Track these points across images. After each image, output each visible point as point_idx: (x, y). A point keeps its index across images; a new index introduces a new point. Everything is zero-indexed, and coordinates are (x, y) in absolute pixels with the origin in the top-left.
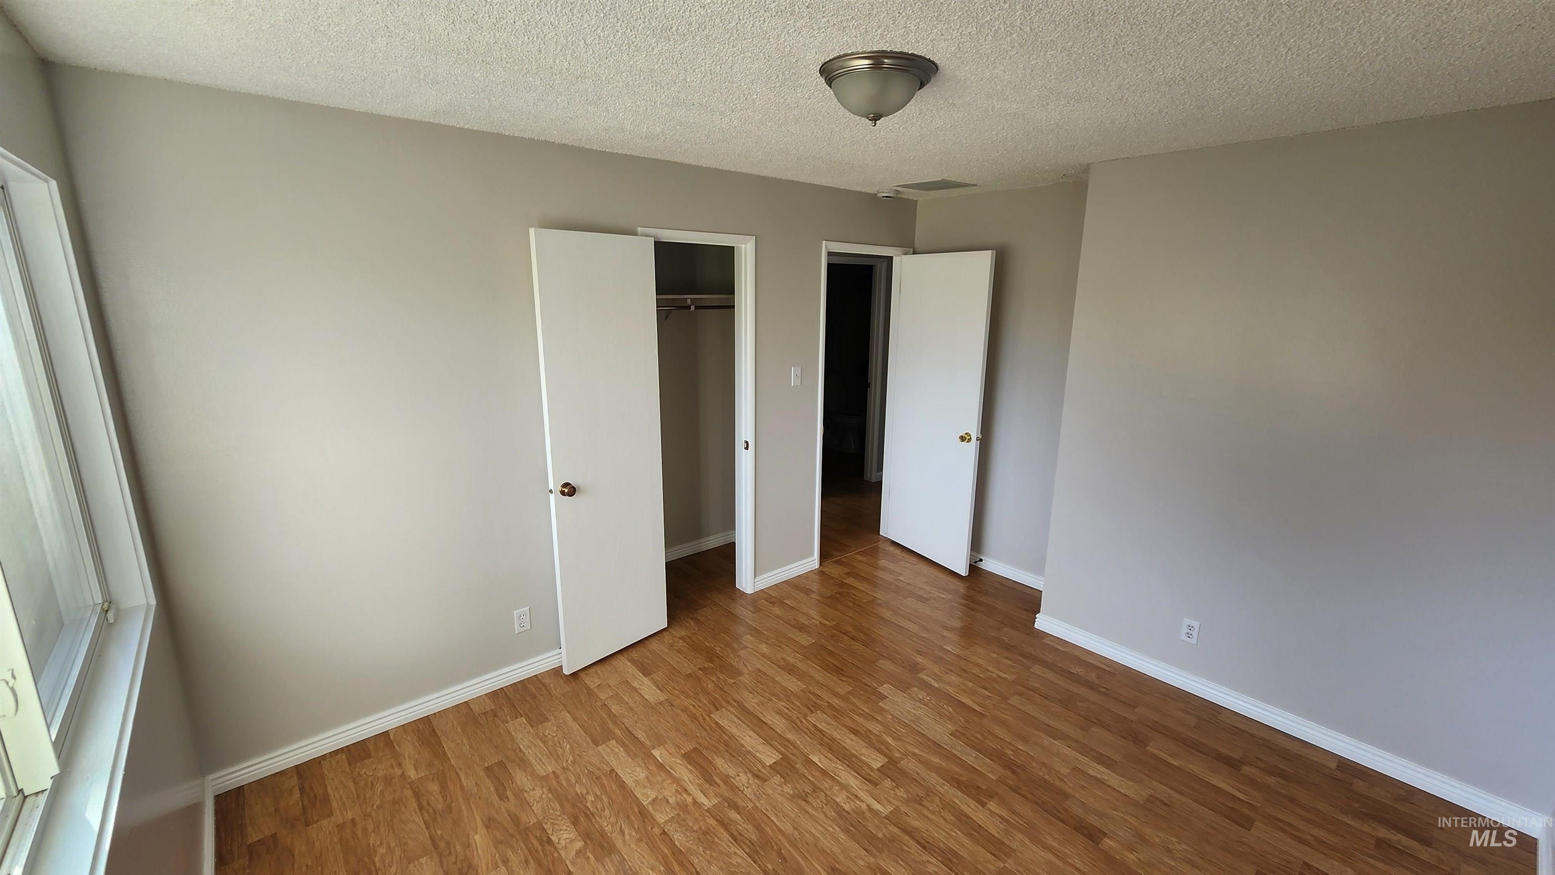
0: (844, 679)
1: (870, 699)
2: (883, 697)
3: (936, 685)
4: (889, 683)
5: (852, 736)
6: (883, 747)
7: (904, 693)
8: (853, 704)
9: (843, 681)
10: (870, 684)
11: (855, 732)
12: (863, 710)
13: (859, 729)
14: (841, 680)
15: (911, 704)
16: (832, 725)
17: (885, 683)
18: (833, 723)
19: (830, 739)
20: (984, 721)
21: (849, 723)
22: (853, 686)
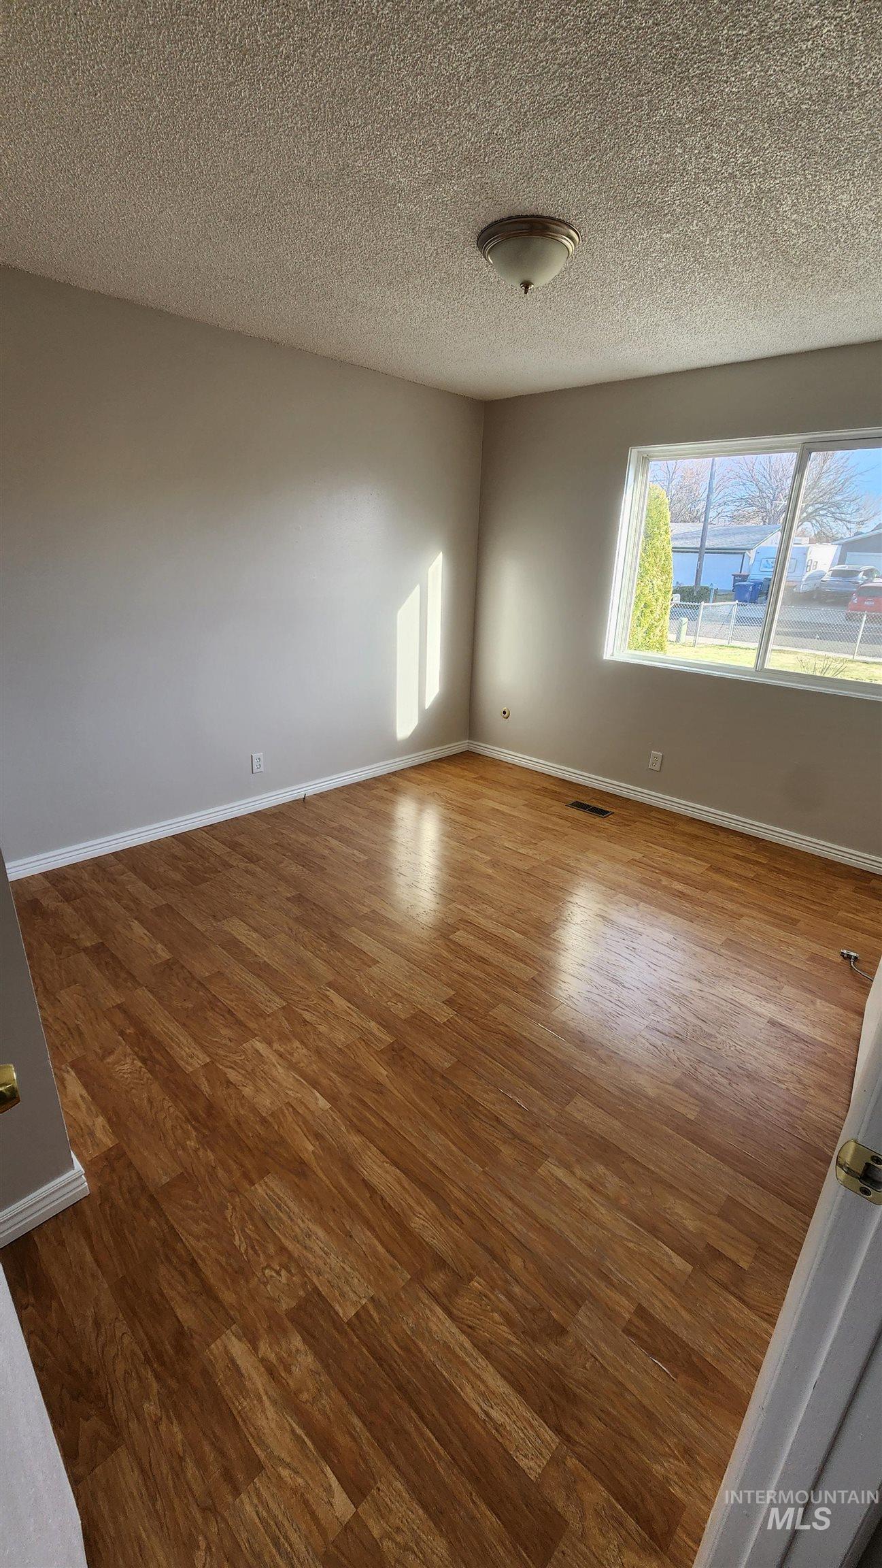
0: (501, 1028)
1: (466, 1000)
2: (450, 1002)
3: (373, 1024)
4: (437, 1024)
5: (485, 956)
6: (453, 947)
7: (421, 1010)
8: (487, 992)
9: (502, 1024)
10: (467, 1021)
11: (482, 960)
12: (475, 984)
13: (477, 963)
14: (507, 1026)
15: (414, 995)
16: (508, 967)
17: (444, 1023)
18: (507, 968)
19: (509, 952)
20: (331, 978)
21: (489, 969)
22: (488, 1017)
